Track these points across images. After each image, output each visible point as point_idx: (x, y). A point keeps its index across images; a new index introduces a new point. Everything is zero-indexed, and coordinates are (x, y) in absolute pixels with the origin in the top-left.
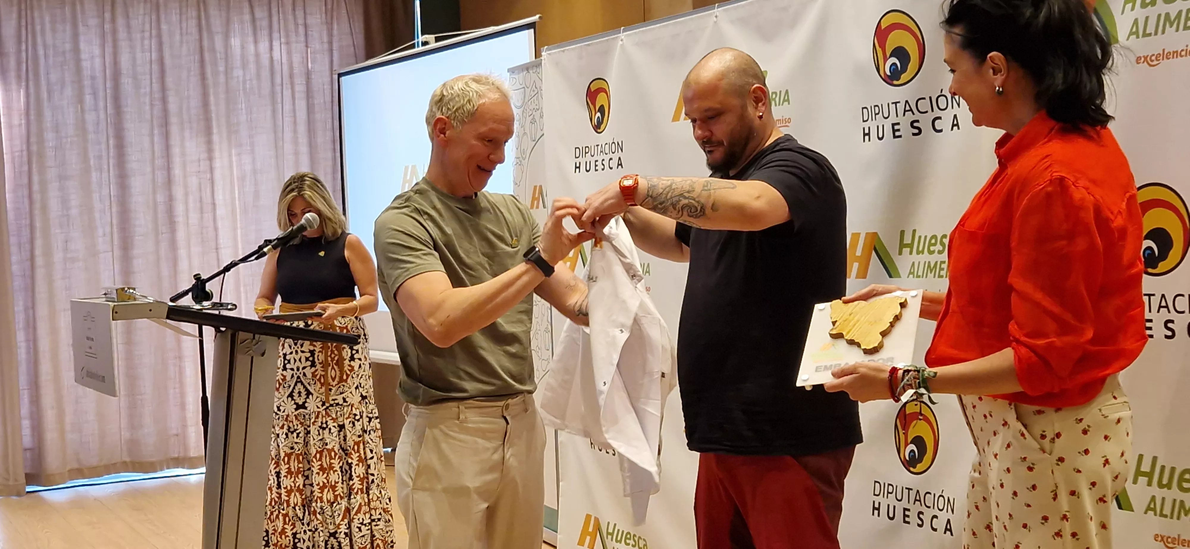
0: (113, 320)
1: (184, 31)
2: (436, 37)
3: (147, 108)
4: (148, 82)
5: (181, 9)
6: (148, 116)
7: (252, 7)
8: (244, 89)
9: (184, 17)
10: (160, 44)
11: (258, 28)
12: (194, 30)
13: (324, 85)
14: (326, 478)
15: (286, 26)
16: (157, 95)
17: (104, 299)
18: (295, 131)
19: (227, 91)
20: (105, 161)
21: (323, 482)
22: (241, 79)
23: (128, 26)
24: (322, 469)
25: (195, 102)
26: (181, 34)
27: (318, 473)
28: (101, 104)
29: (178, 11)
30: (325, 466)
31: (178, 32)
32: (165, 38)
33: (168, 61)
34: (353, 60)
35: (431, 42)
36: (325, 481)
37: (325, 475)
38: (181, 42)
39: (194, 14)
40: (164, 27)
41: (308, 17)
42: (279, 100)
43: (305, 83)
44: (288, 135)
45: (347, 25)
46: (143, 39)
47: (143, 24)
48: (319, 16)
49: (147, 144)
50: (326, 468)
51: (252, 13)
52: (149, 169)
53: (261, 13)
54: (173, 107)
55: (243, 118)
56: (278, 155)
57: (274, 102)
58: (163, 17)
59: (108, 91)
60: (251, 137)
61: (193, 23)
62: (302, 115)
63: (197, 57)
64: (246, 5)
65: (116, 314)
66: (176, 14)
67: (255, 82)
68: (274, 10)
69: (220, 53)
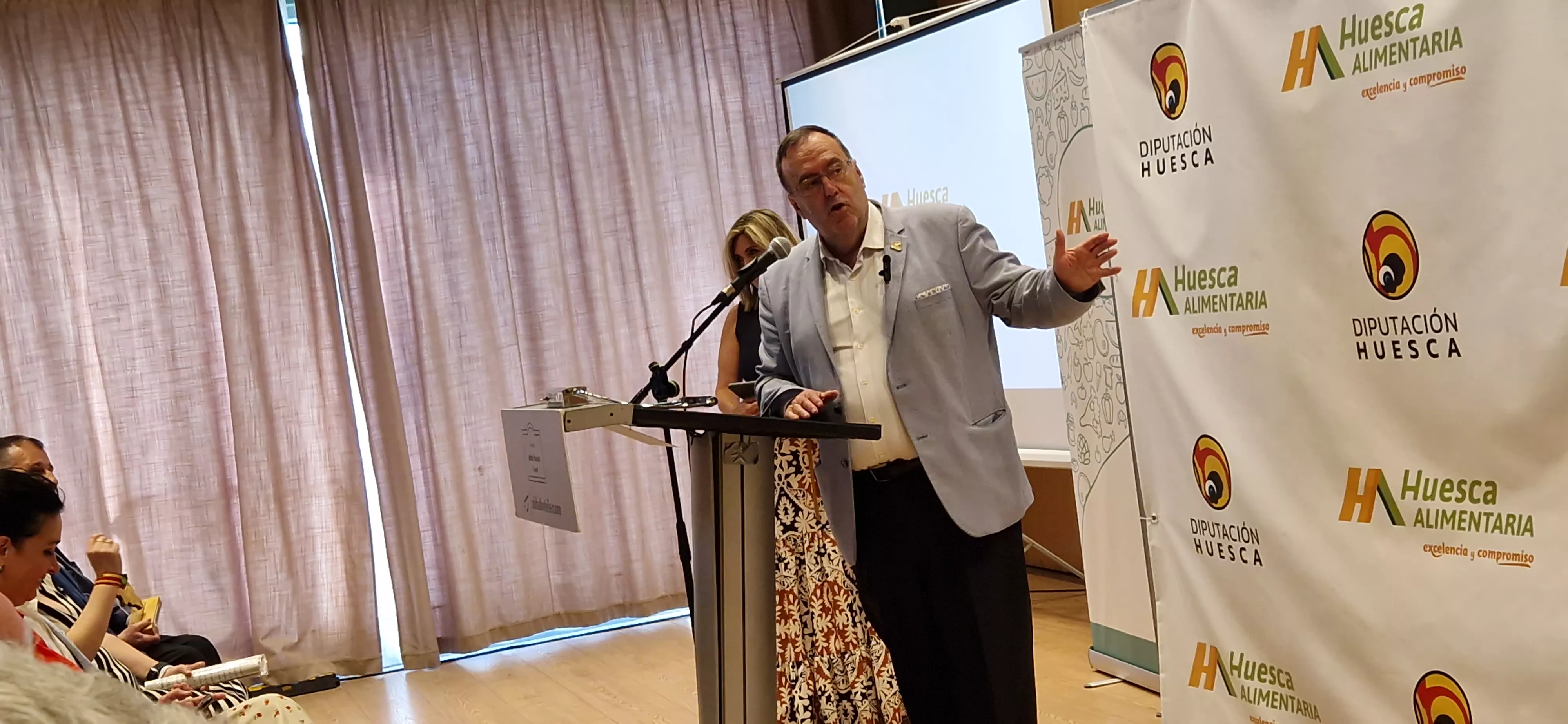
0: (566, 431)
1: (581, 49)
2: (910, 19)
3: (544, 154)
4: (542, 120)
5: (574, 20)
6: (545, 164)
7: (663, 7)
8: (664, 116)
9: (579, 31)
10: (552, 69)
11: (674, 35)
12: (593, 47)
13: (764, 100)
14: (830, 621)
15: (709, 28)
16: (554, 136)
17: (546, 406)
18: (733, 165)
19: (642, 122)
20: (497, 230)
21: (828, 627)
22: (658, 104)
23: (510, 51)
24: (824, 609)
25: (602, 140)
26: (578, 55)
27: (820, 615)
28: (486, 155)
29: (571, 24)
30: (828, 604)
31: (573, 51)
32: (558, 62)
33: (563, 91)
34: (799, 62)
35: (905, 26)
36: (830, 625)
37: (829, 617)
38: (579, 63)
39: (591, 25)
40: (555, 46)
41: (736, 13)
42: (709, 126)
43: (740, 99)
44: (724, 172)
45: (788, 17)
46: (530, 65)
47: (529, 45)
48: (750, 10)
49: (547, 202)
50: (828, 608)
51: (665, 16)
52: (553, 234)
53: (675, 14)
54: (575, 150)
55: (665, 154)
56: (714, 200)
57: (702, 131)
58: (552, 32)
59: (493, 137)
60: (676, 178)
61: (591, 37)
62: (740, 142)
63: (600, 81)
64: (656, 6)
65: (569, 424)
66: (568, 28)
67: (675, 106)
68: (692, 9)
69: (629, 72)
